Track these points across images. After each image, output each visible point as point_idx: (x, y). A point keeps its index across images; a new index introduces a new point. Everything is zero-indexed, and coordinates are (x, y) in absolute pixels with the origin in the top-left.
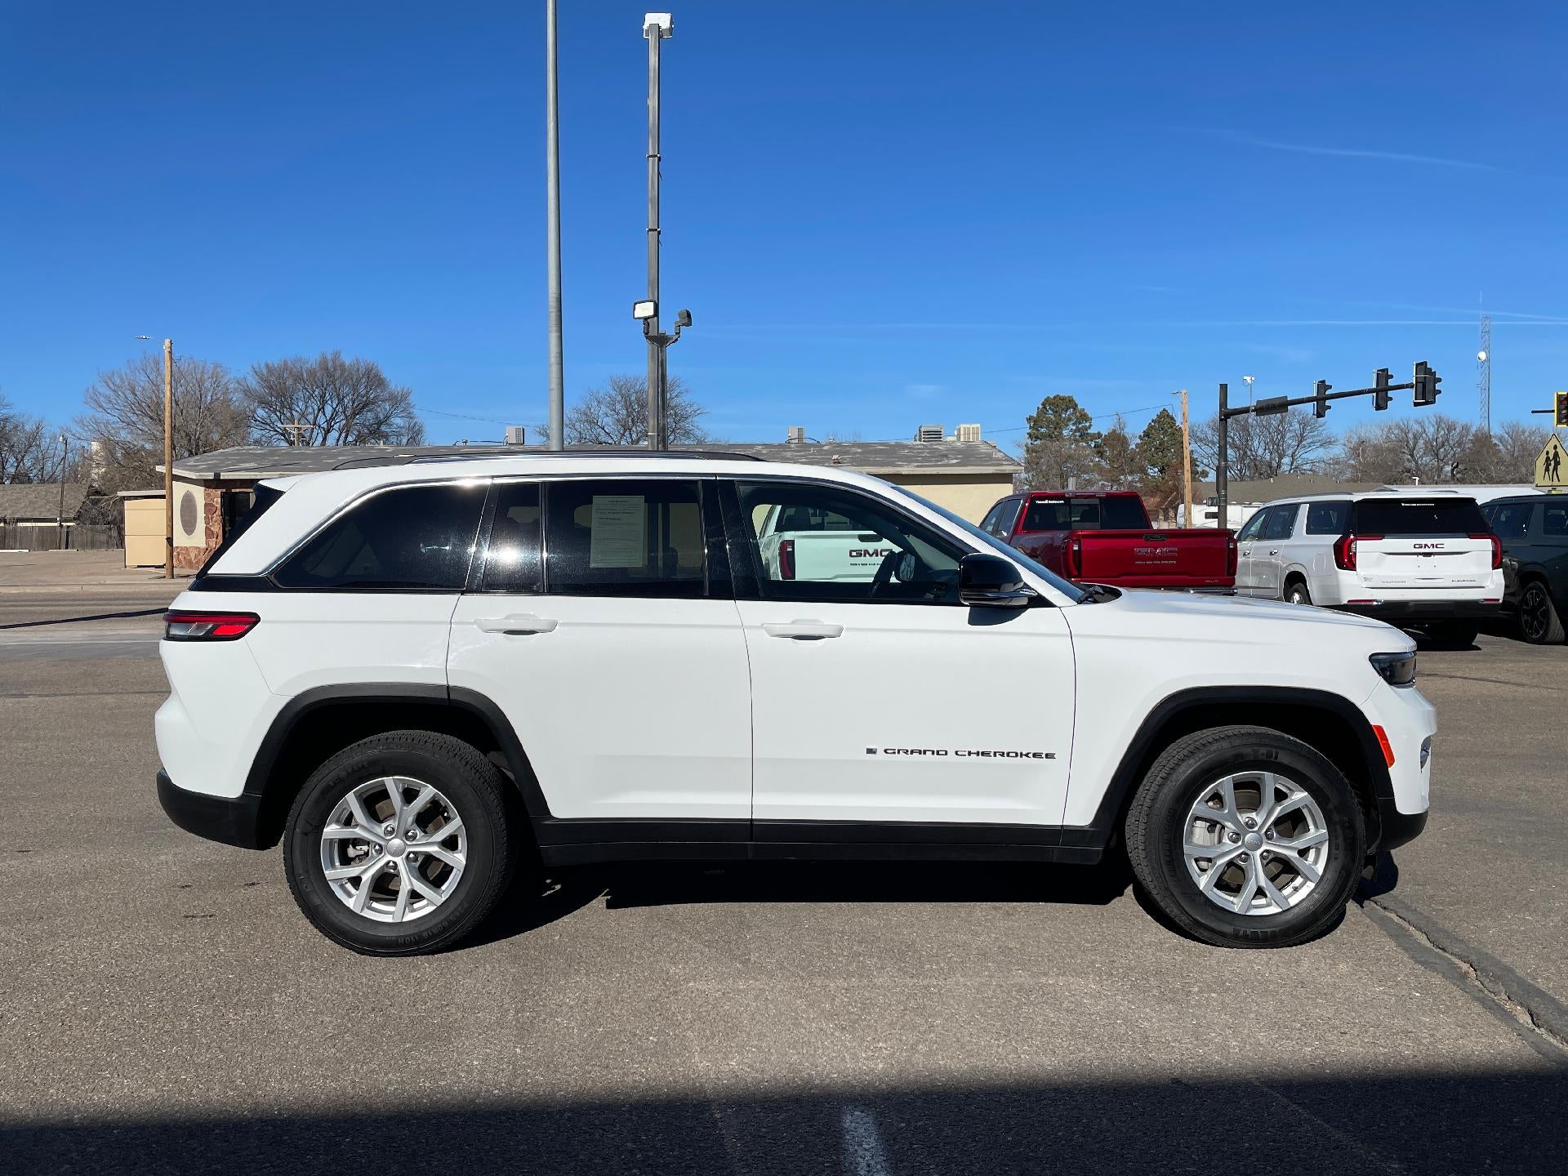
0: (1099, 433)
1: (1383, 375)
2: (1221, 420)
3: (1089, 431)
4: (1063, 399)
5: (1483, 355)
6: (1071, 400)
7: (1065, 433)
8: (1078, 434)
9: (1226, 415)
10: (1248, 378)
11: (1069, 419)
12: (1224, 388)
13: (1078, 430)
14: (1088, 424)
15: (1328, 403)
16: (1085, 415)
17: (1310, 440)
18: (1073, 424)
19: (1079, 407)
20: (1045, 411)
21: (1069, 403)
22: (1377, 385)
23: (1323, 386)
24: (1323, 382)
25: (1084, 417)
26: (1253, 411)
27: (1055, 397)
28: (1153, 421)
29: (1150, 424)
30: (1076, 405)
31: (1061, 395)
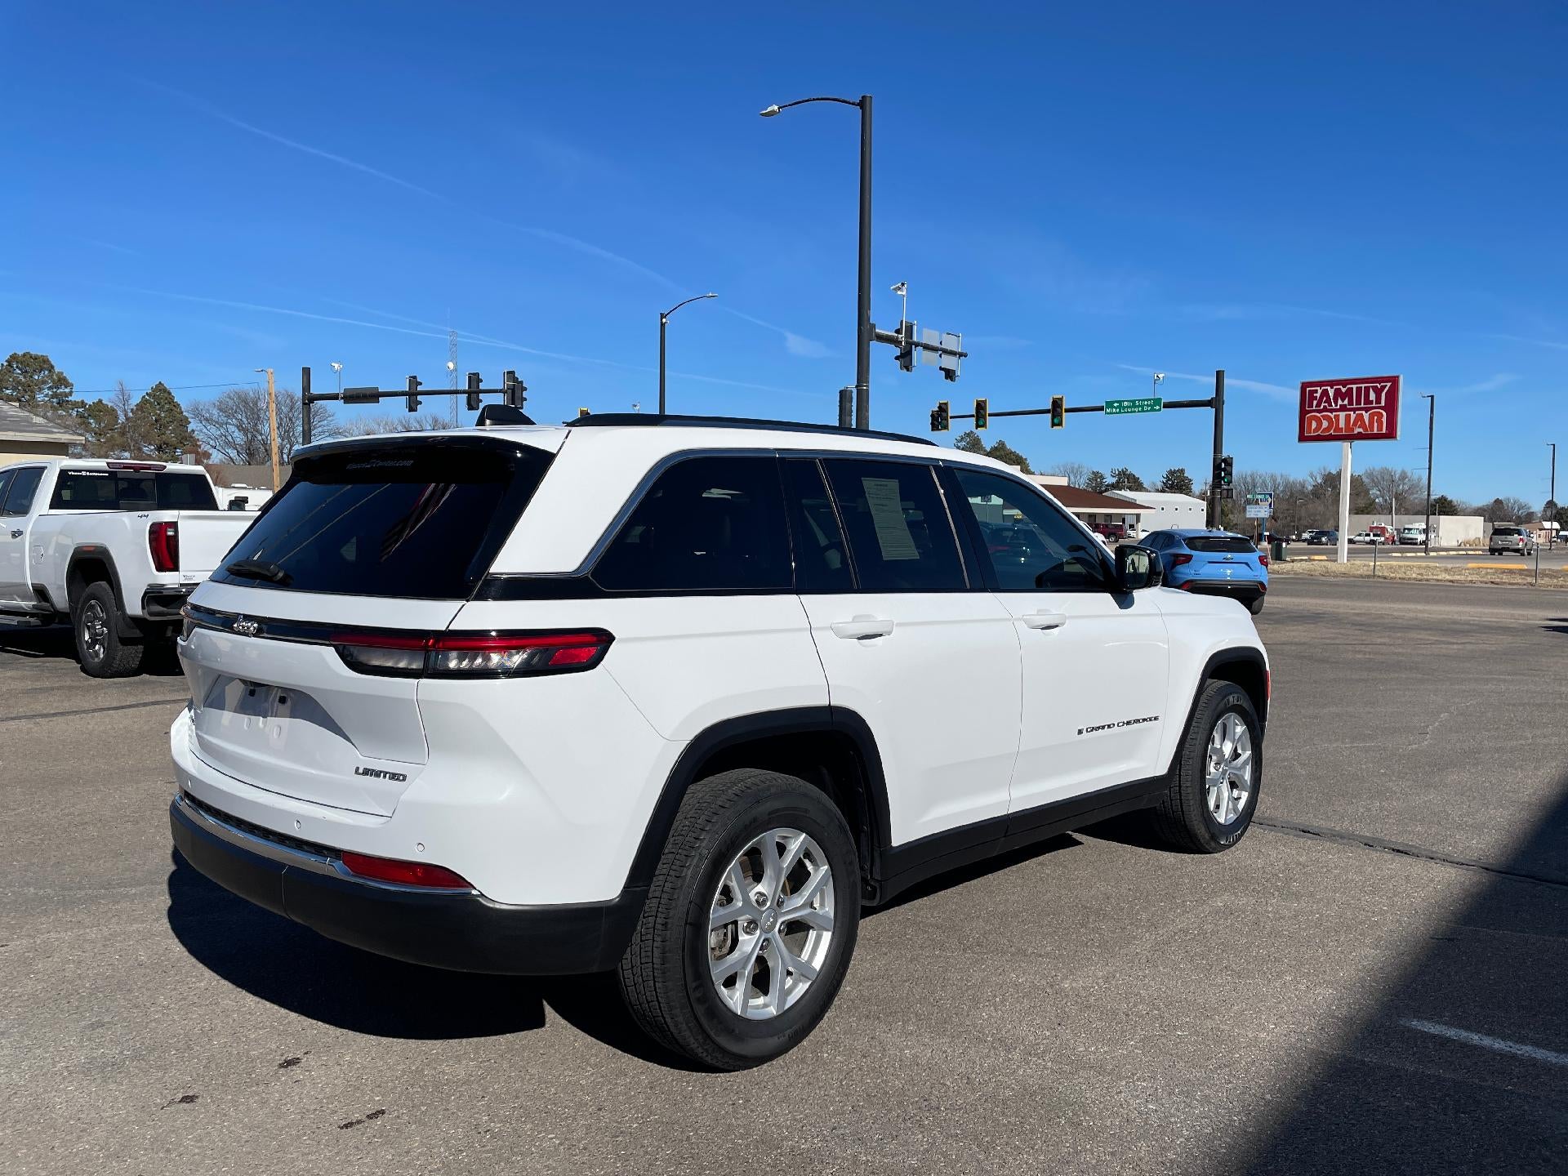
0: (83, 402)
1: (475, 379)
2: (304, 404)
3: (70, 398)
4: (36, 358)
5: (451, 365)
6: (45, 360)
7: (40, 397)
8: (55, 400)
9: (309, 399)
10: (336, 366)
11: (44, 382)
12: (306, 372)
13: (55, 395)
14: (67, 390)
15: (419, 398)
16: (65, 379)
17: (320, 429)
18: (49, 388)
19: (57, 370)
20: (11, 369)
21: (43, 364)
22: (470, 387)
23: (414, 381)
24: (415, 377)
25: (62, 381)
26: (342, 398)
27: (24, 355)
28: (147, 393)
29: (144, 397)
30: (52, 367)
31: (33, 353)
